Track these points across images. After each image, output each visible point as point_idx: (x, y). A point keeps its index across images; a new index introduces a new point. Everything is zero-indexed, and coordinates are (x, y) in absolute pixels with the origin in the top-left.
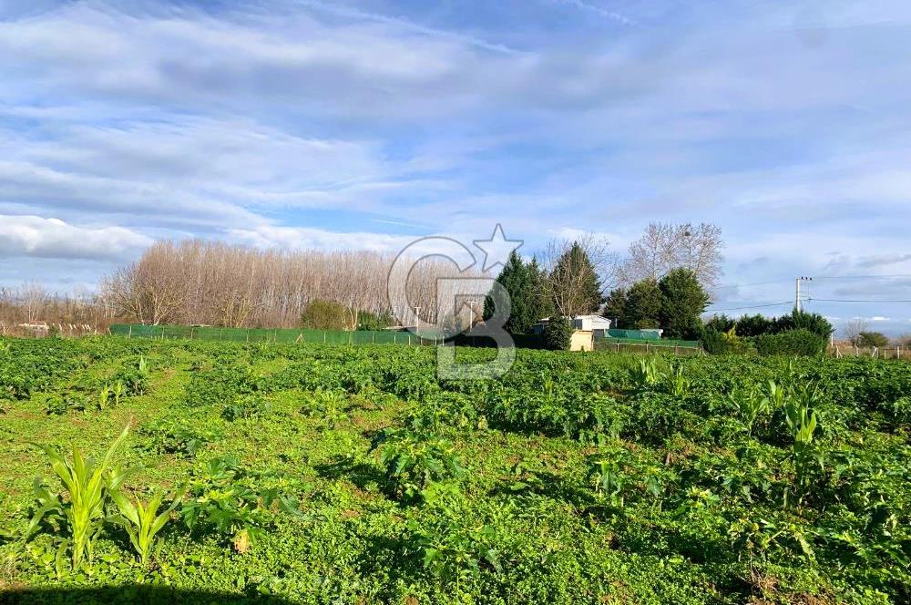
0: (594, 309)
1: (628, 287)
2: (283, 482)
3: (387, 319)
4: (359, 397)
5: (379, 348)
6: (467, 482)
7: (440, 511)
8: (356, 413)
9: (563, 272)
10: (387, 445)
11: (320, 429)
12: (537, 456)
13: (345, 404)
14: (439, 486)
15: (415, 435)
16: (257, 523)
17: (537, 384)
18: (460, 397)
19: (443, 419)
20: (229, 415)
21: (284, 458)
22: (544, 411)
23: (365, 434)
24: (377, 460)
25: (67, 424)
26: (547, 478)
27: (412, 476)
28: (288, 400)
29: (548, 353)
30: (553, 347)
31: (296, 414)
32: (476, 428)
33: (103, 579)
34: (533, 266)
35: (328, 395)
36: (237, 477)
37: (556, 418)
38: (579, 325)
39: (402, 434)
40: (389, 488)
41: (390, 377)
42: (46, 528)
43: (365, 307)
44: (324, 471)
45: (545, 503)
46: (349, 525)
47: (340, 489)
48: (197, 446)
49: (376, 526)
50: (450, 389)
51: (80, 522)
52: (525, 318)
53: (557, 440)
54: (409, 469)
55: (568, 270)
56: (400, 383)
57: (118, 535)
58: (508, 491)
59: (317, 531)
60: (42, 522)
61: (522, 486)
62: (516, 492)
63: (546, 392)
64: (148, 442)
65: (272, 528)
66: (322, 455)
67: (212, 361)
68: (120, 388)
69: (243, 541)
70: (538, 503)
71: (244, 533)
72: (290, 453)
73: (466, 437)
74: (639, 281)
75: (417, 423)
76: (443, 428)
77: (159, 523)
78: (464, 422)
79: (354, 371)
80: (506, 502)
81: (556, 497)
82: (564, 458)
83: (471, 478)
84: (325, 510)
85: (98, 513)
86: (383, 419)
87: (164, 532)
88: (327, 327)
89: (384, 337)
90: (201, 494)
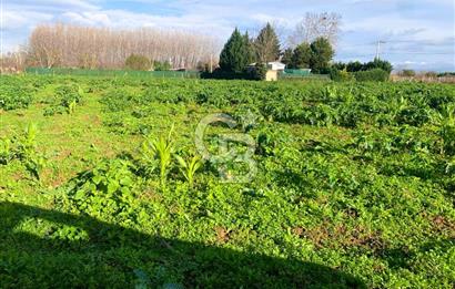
0: (277, 59)
1: (294, 47)
9: (262, 39)
30: (258, 79)
34: (246, 36)
38: (270, 67)
43: (155, 58)
52: (242, 64)
74: (300, 44)
88: (139, 69)
89: (169, 74)
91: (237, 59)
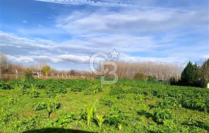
2: (129, 115)
3: (155, 78)
4: (148, 96)
5: (153, 85)
6: (175, 120)
7: (168, 127)
8: (147, 100)
9: (205, 66)
10: (154, 109)
11: (138, 103)
12: (196, 116)
13: (145, 98)
14: (168, 121)
15: (161, 107)
16: (123, 123)
17: (197, 97)
18: (174, 99)
19: (169, 104)
20: (118, 98)
21: (130, 109)
22: (198, 104)
23: (149, 105)
24: (152, 112)
25: (87, 97)
26: (199, 122)
27: (161, 117)
28: (131, 95)
29: (200, 88)
30: (202, 87)
31: (133, 99)
32: (178, 107)
33: (93, 130)
34: (196, 65)
35: (140, 95)
36: (119, 112)
37: (202, 106)
39: (158, 107)
40: (155, 119)
41: (155, 92)
42: (83, 118)
43: (149, 75)
44: (139, 113)
45: (198, 129)
46: (144, 127)
47: (143, 118)
48: (112, 104)
49: (151, 128)
50: (171, 96)
51: (89, 118)
52: (193, 79)
53: (202, 113)
54: (160, 115)
55: (206, 66)
56: (158, 94)
57: (95, 121)
58: (187, 124)
59: (137, 127)
60: (82, 117)
61: (191, 123)
62: (189, 125)
63: (199, 99)
64: (102, 102)
65: (127, 125)
66: (139, 109)
67: (115, 86)
68: (97, 91)
69: (120, 127)
70: (196, 129)
71: (121, 125)
72: (131, 108)
73: (175, 109)
75: (162, 104)
76: (169, 106)
77: (103, 120)
78: (175, 105)
79: (146, 90)
80: (187, 127)
81: (202, 128)
82: (204, 117)
83: (177, 119)
84: (139, 122)
85: (92, 116)
86: (153, 102)
87: (104, 122)
88: (140, 79)
89: (154, 82)
90: (112, 115)
91: (190, 76)
